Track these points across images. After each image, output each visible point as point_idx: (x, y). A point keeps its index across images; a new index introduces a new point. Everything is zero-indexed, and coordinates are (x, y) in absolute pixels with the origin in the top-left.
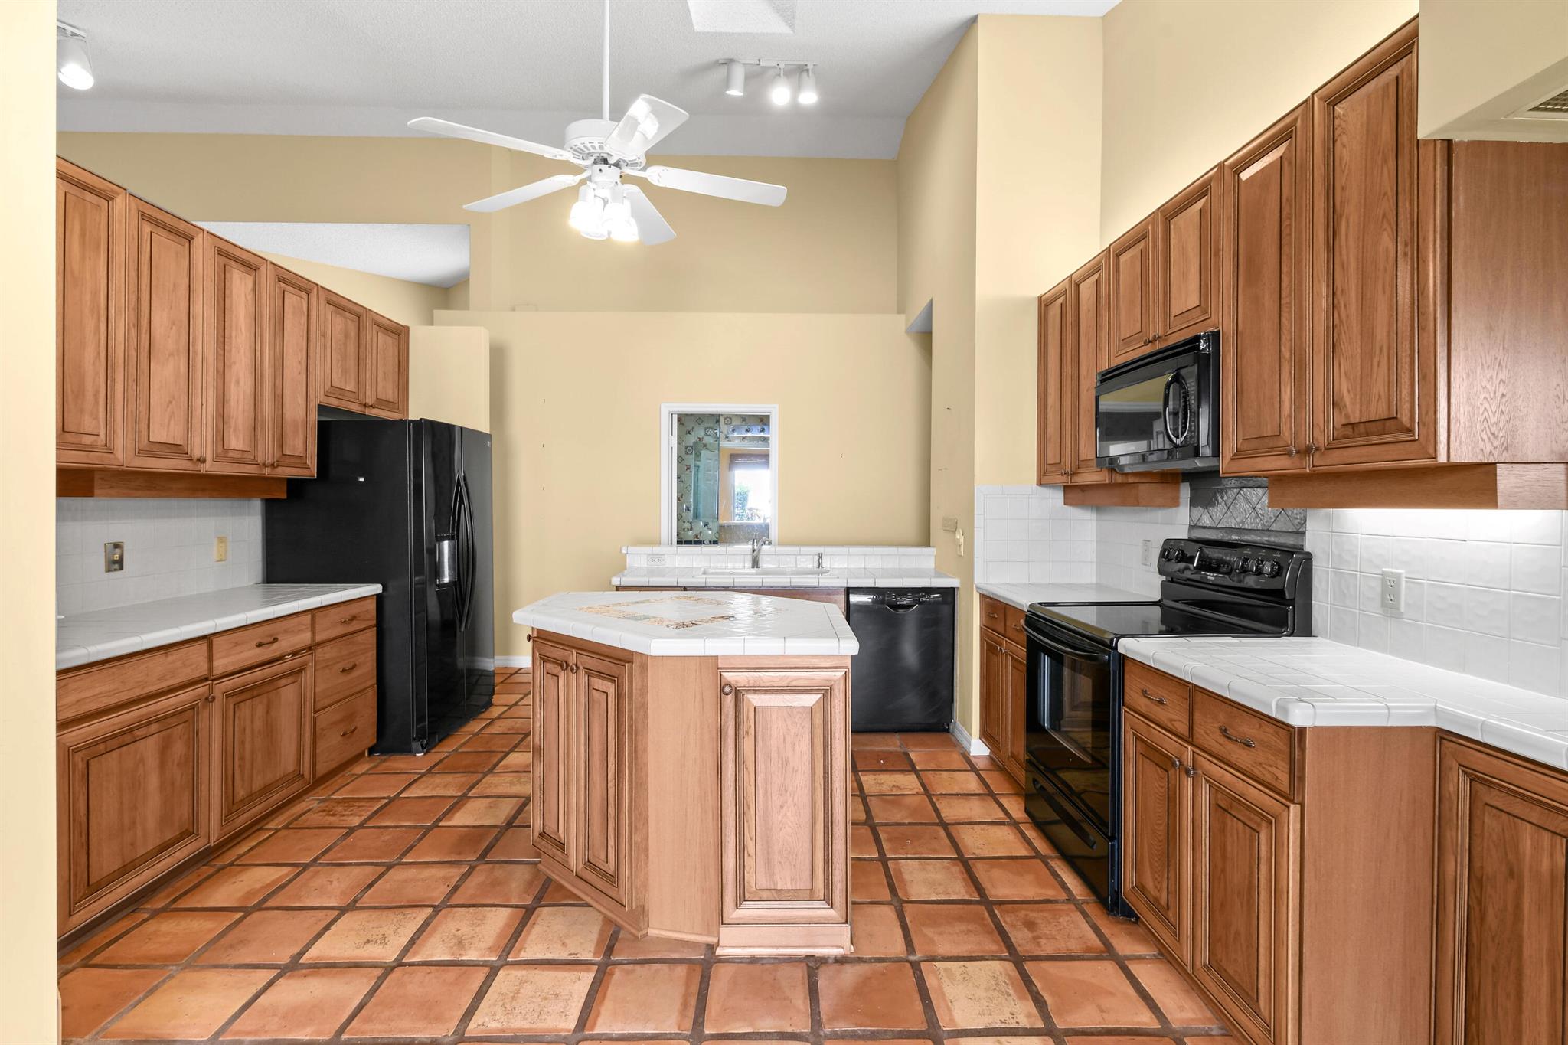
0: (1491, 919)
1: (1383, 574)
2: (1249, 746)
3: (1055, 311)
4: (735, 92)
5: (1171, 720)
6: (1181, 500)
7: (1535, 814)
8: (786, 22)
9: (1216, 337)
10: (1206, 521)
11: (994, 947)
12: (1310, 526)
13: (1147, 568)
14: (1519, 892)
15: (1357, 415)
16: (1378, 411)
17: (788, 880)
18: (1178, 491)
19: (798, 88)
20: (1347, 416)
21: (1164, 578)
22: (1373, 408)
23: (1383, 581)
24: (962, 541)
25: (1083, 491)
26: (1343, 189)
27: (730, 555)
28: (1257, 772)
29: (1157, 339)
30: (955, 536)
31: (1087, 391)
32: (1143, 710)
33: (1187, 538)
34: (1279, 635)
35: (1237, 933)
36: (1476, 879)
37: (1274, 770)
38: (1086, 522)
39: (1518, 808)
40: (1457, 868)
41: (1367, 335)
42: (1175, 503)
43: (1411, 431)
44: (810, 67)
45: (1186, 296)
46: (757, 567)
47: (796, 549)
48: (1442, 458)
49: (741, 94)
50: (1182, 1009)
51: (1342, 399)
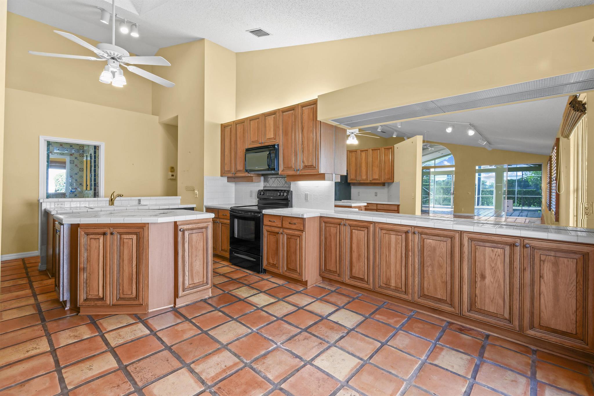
0: (328, 244)
1: (305, 194)
2: (295, 224)
3: (228, 129)
4: (105, 22)
5: (277, 225)
6: (261, 181)
7: (333, 225)
8: (137, 11)
9: (278, 145)
10: (268, 185)
11: (242, 285)
12: (292, 185)
13: (251, 198)
14: (331, 238)
15: (307, 164)
16: (310, 164)
17: (197, 280)
18: (260, 178)
19: (131, 30)
20: (305, 164)
21: (258, 199)
22: (309, 164)
23: (305, 195)
24: (198, 193)
25: (234, 178)
26: (304, 123)
27: (99, 201)
28: (297, 229)
29: (262, 143)
30: (194, 192)
31: (240, 152)
32: (269, 225)
33: (263, 189)
34: (288, 208)
35: (293, 260)
36: (326, 238)
37: (300, 227)
38: (232, 186)
39: (331, 225)
40: (323, 238)
41: (308, 150)
42: (260, 181)
43: (315, 168)
44: (137, 25)
45: (271, 135)
46: (113, 205)
47: (129, 198)
48: (320, 173)
49: (108, 24)
50: (280, 282)
51: (304, 161)
